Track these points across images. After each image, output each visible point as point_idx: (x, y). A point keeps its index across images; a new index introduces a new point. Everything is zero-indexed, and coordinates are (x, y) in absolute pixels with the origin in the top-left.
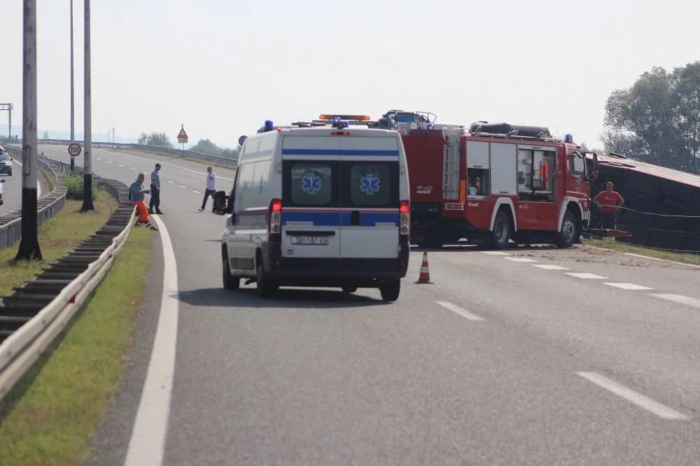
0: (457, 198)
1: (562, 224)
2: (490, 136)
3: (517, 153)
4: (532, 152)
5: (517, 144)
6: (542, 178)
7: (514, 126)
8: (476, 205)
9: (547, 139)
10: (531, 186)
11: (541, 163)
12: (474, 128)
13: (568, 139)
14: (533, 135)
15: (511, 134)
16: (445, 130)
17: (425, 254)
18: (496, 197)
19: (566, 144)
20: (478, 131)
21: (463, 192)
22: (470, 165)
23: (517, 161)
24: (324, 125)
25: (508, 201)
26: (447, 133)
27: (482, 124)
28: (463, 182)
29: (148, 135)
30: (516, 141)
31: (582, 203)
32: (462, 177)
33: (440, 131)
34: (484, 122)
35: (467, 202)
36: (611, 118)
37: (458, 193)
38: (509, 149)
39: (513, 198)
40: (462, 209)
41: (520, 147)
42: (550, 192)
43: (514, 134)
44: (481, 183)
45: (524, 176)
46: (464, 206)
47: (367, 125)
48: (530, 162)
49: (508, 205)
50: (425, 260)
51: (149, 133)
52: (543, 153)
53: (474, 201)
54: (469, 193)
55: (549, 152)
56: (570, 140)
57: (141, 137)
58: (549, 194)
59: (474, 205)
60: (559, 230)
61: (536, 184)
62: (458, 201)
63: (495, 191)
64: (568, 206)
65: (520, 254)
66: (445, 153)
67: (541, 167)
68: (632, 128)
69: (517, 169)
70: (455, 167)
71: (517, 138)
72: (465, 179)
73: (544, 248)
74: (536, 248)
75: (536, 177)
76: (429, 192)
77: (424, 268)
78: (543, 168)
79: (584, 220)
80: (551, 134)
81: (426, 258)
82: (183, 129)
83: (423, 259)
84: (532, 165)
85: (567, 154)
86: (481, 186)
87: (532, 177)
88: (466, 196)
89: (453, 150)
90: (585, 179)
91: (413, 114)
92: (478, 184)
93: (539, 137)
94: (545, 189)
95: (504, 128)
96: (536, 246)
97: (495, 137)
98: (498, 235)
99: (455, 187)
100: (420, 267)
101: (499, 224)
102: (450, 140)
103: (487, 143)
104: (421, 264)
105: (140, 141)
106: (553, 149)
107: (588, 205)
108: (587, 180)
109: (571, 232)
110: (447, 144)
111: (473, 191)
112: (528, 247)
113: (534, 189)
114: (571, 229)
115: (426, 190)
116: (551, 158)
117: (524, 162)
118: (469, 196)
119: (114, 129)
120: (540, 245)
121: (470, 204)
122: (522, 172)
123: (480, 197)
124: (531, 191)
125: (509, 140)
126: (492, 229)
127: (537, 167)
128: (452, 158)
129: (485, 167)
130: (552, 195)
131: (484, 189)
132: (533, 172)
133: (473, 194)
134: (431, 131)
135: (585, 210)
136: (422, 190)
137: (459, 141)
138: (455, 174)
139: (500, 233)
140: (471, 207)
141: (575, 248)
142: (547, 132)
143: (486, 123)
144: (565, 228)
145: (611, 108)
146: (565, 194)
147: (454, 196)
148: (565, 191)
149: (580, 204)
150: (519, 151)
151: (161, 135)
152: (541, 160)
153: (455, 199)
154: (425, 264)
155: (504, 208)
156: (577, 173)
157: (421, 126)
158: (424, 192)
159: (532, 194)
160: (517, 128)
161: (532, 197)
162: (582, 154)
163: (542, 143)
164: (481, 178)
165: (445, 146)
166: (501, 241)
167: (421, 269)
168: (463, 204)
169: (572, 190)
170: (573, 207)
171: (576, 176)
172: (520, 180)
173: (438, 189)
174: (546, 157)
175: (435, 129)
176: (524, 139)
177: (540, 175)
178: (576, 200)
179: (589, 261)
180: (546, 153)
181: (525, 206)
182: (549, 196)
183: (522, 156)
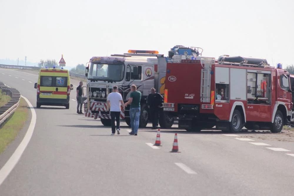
0: (209, 102)
1: (275, 118)
2: (230, 64)
3: (247, 75)
4: (256, 74)
5: (247, 69)
6: (262, 90)
7: (245, 58)
8: (221, 106)
9: (266, 66)
10: (255, 94)
11: (261, 80)
12: (221, 59)
13: (279, 66)
14: (256, 64)
15: (243, 63)
16: (203, 60)
17: (176, 135)
18: (233, 101)
19: (278, 70)
20: (223, 61)
21: (213, 98)
22: (217, 81)
23: (247, 80)
24: (130, 56)
25: (241, 104)
26: (203, 62)
27: (225, 56)
28: (213, 92)
29: (44, 61)
30: (246, 67)
31: (287, 105)
32: (212, 89)
33: (200, 61)
34: (227, 56)
35: (215, 104)
37: (210, 99)
38: (242, 72)
39: (243, 101)
40: (212, 108)
41: (249, 71)
42: (267, 99)
43: (245, 63)
44: (224, 92)
45: (251, 89)
46: (213, 106)
47: (157, 56)
48: (255, 80)
49: (241, 106)
50: (176, 139)
51: (45, 60)
52: (263, 75)
53: (219, 104)
54: (216, 99)
55: (267, 74)
56: (280, 68)
57: (40, 63)
58: (267, 100)
59: (219, 106)
60: (273, 122)
61: (258, 94)
62: (210, 103)
63: (232, 97)
64: (278, 107)
65: (246, 136)
66: (202, 74)
67: (262, 83)
69: (247, 84)
70: (208, 83)
71: (247, 66)
72: (214, 90)
73: (264, 133)
74: (259, 133)
75: (259, 89)
76: (192, 98)
77: (175, 143)
78: (263, 84)
79: (288, 116)
80: (268, 63)
81: (177, 137)
82: (62, 58)
83: (175, 137)
84: (256, 82)
85: (278, 76)
86: (224, 95)
87: (256, 90)
88: (215, 101)
89: (207, 73)
90: (289, 91)
91: (188, 48)
92: (222, 93)
93: (260, 65)
94: (264, 97)
95: (239, 59)
96: (259, 132)
97: (233, 65)
98: (234, 124)
99: (208, 95)
100: (173, 142)
101: (235, 117)
102: (205, 66)
103: (228, 68)
104: (173, 141)
105: (40, 65)
106: (269, 72)
107: (291, 107)
108: (290, 91)
109: (280, 123)
110: (203, 68)
111: (219, 97)
112: (253, 132)
113: (257, 97)
114: (280, 121)
115: (190, 96)
116: (268, 78)
117: (251, 80)
118: (216, 101)
119: (26, 57)
120: (261, 131)
121: (217, 105)
122: (250, 86)
123: (224, 101)
124: (256, 98)
125: (242, 67)
126: (230, 121)
127: (259, 83)
128: (206, 77)
129: (227, 83)
130: (269, 100)
131: (226, 96)
132: (256, 87)
133: (219, 99)
134: (194, 60)
135: (289, 109)
136: (188, 96)
137: (211, 66)
138: (208, 87)
139: (235, 123)
140: (218, 107)
141: (282, 133)
142: (265, 62)
143: (228, 56)
144: (276, 121)
146: (276, 100)
147: (208, 100)
148: (276, 98)
149: (286, 106)
150: (249, 74)
151: (53, 61)
152: (262, 79)
153: (207, 102)
154: (176, 141)
155: (239, 108)
156: (285, 88)
157: (188, 58)
158: (189, 98)
159: (256, 100)
160: (247, 59)
161: (256, 101)
162: (287, 75)
163: (261, 69)
164: (224, 90)
165: (202, 70)
166: (236, 128)
167: (174, 144)
168: (212, 105)
169: (281, 97)
170: (281, 108)
171: (283, 89)
172: (248, 91)
173: (198, 96)
174: (265, 77)
175: (197, 59)
176: (251, 66)
177: (261, 88)
178: (283, 103)
179: (286, 141)
180: (265, 75)
181: (251, 107)
182: (267, 101)
183: (250, 76)
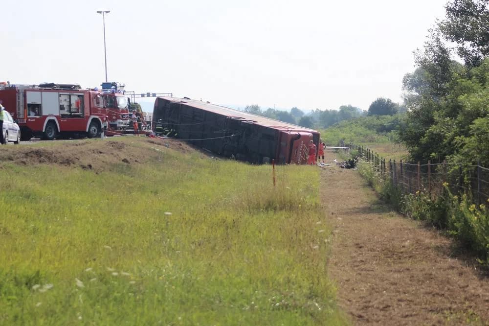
1: (89, 128)
2: (42, 89)
3: (59, 96)
4: (70, 96)
5: (59, 92)
6: (77, 107)
8: (34, 120)
9: (80, 90)
10: (69, 111)
11: (75, 100)
14: (69, 89)
15: (55, 88)
18: (45, 116)
19: (91, 92)
21: (25, 115)
22: (29, 102)
23: (59, 100)
25: (54, 118)
26: (18, 88)
28: (26, 110)
32: (25, 108)
33: (15, 87)
35: (28, 119)
36: (405, 86)
37: (23, 115)
38: (54, 94)
39: (57, 117)
40: (25, 123)
41: (61, 93)
42: (82, 114)
43: (57, 88)
45: (64, 107)
46: (26, 121)
48: (69, 100)
49: (53, 121)
52: (77, 96)
53: (32, 119)
59: (32, 120)
60: (87, 131)
61: (72, 110)
62: (23, 119)
63: (44, 113)
64: (92, 120)
66: (17, 97)
68: (416, 91)
69: (59, 103)
70: (22, 103)
71: (59, 90)
75: (74, 107)
78: (77, 103)
80: (81, 87)
85: (91, 97)
87: (70, 107)
89: (21, 96)
92: (37, 111)
93: (73, 88)
94: (78, 112)
95: (52, 85)
97: (45, 89)
98: (48, 134)
99: (22, 112)
101: (48, 128)
102: (20, 91)
103: (40, 92)
106: (82, 94)
107: (106, 119)
109: (94, 132)
113: (71, 113)
114: (94, 130)
117: (64, 100)
121: (29, 120)
122: (63, 105)
125: (54, 91)
126: (44, 131)
127: (73, 102)
129: (39, 103)
131: (39, 113)
132: (70, 105)
133: (32, 115)
135: (104, 121)
137: (23, 91)
138: (22, 107)
139: (50, 133)
140: (30, 121)
144: (91, 130)
145: (405, 82)
146: (90, 114)
147: (21, 116)
149: (100, 119)
150: (61, 95)
155: (51, 122)
159: (70, 115)
163: (74, 91)
165: (17, 94)
166: (51, 136)
169: (95, 112)
170: (95, 120)
172: (62, 108)
174: (79, 98)
176: (63, 90)
178: (97, 117)
180: (79, 96)
181: (65, 120)
182: (81, 116)
183: (63, 97)
